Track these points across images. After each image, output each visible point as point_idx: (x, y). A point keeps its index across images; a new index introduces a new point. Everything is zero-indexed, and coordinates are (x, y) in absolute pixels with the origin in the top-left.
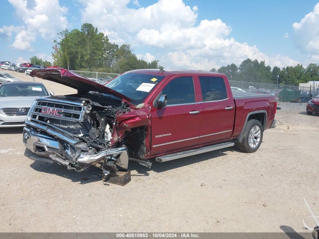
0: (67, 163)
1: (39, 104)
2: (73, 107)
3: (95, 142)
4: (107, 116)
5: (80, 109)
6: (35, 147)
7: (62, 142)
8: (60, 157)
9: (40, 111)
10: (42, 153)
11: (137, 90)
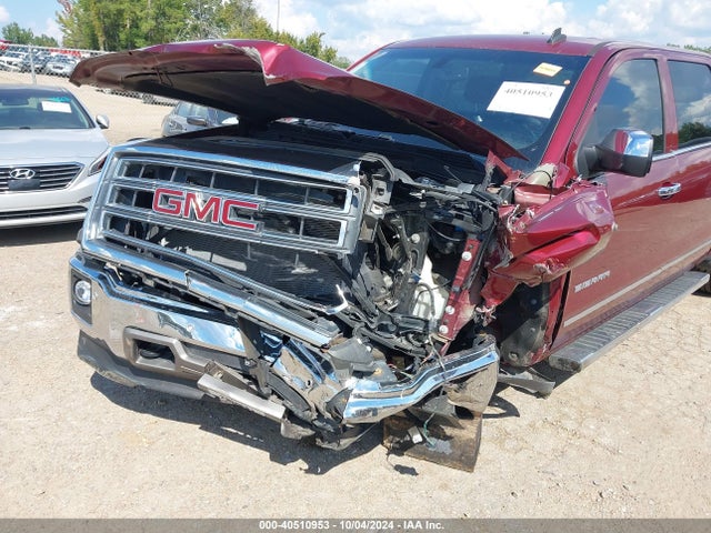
0: (274, 410)
1: (132, 171)
2: (301, 190)
3: (382, 328)
4: (436, 224)
5: (337, 197)
6: (130, 343)
7: (250, 328)
8: (241, 386)
9: (145, 200)
10: (161, 364)
11: (489, 109)
